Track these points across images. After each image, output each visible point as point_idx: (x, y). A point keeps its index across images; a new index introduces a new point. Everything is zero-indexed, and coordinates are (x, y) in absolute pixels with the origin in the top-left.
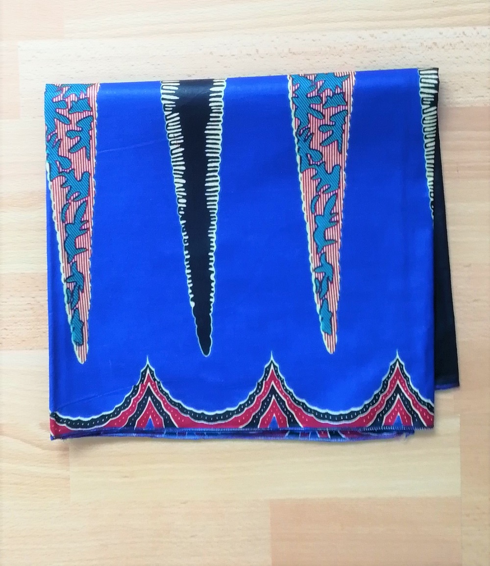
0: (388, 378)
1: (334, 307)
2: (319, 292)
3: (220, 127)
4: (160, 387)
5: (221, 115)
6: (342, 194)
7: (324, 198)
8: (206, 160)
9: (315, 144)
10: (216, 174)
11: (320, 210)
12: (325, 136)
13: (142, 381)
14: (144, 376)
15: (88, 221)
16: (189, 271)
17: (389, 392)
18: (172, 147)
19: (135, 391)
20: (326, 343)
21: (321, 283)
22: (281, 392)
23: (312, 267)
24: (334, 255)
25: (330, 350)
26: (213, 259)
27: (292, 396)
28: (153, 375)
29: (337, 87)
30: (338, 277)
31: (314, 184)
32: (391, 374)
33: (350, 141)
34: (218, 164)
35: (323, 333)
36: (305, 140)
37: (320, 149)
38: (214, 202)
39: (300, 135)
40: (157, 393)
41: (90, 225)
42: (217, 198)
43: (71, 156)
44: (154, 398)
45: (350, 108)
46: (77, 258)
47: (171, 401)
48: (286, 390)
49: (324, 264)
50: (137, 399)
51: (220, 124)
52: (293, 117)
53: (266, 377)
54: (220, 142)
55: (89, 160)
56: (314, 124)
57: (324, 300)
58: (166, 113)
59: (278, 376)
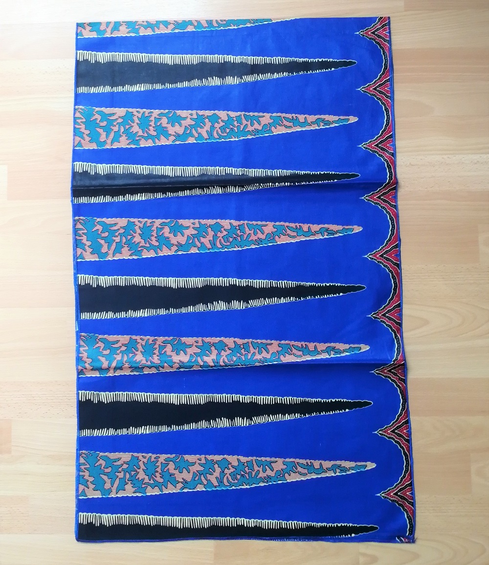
0: (373, 202)
1: (340, 227)
2: (333, 234)
3: (255, 281)
4: (381, 310)
5: (250, 280)
6: (287, 224)
7: (289, 232)
8: (272, 288)
9: (263, 237)
10: (278, 283)
11: (295, 234)
12: (259, 232)
13: (378, 318)
14: (376, 318)
15: (302, 345)
16: (325, 296)
17: (380, 201)
18: (266, 304)
19: (383, 322)
20: (357, 231)
21: (329, 233)
22: (382, 252)
23: (321, 237)
24: (315, 227)
25: (361, 229)
26: (319, 284)
27: (384, 247)
28: (376, 313)
29: (236, 228)
30: (326, 226)
31: (282, 237)
32: (371, 201)
33: (261, 221)
34: (274, 282)
35: (353, 232)
36: (261, 241)
37: (265, 234)
38: (292, 284)
39: (259, 244)
40: (384, 311)
41: (303, 343)
42: (290, 282)
43: (271, 352)
44: (387, 313)
45: (246, 222)
46: (319, 350)
47: (388, 304)
48: (381, 249)
49: (320, 232)
50: (387, 321)
51: (254, 281)
52: (250, 247)
53: (375, 259)
54: (263, 281)
55: (272, 344)
56: (254, 238)
57: (337, 232)
58: (249, 306)
59: (374, 253)
